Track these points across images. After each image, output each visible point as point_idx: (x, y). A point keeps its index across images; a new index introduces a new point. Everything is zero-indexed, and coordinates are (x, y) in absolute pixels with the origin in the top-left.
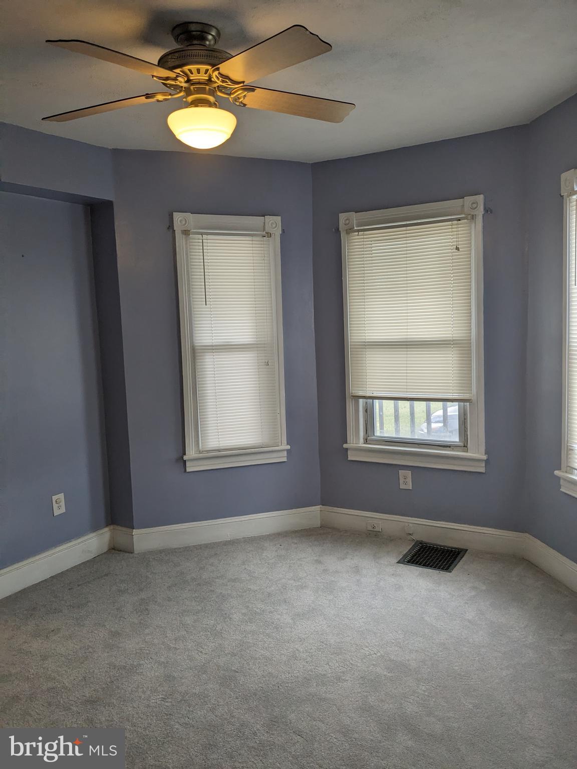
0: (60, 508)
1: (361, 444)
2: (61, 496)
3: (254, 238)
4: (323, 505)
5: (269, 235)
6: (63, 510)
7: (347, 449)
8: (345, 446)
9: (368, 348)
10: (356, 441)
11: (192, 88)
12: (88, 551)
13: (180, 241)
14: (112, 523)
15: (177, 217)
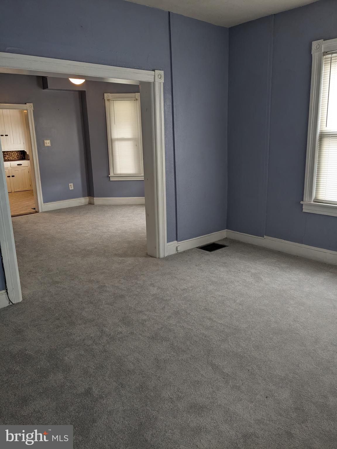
0: (71, 187)
2: (72, 184)
3: (131, 101)
5: (137, 100)
6: (73, 188)
12: (81, 203)
13: (107, 103)
14: (90, 196)
15: (106, 95)
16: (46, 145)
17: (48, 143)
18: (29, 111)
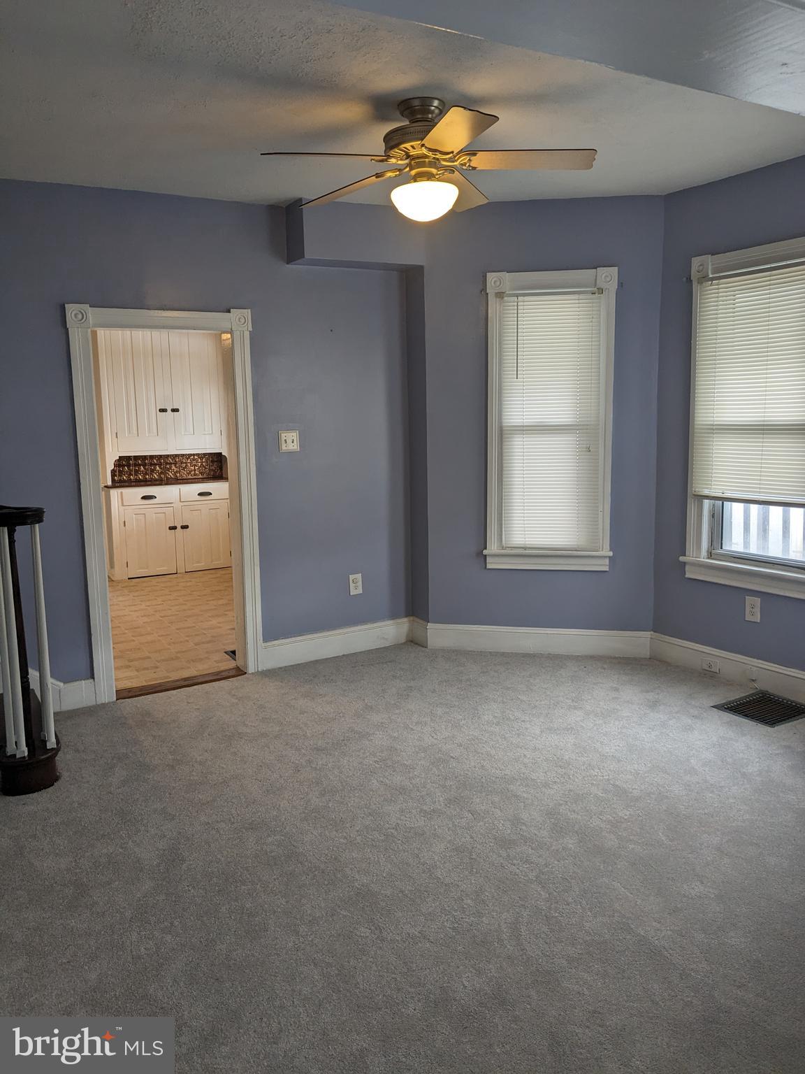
0: (356, 586)
1: (703, 558)
2: (359, 576)
3: (581, 296)
4: (655, 632)
5: (601, 291)
6: (360, 591)
7: (685, 563)
8: (682, 559)
9: (716, 433)
10: (698, 552)
11: (413, 162)
12: (384, 638)
13: (493, 305)
14: (413, 615)
15: (492, 278)
16: (284, 447)
17: (290, 441)
18: (237, 334)
